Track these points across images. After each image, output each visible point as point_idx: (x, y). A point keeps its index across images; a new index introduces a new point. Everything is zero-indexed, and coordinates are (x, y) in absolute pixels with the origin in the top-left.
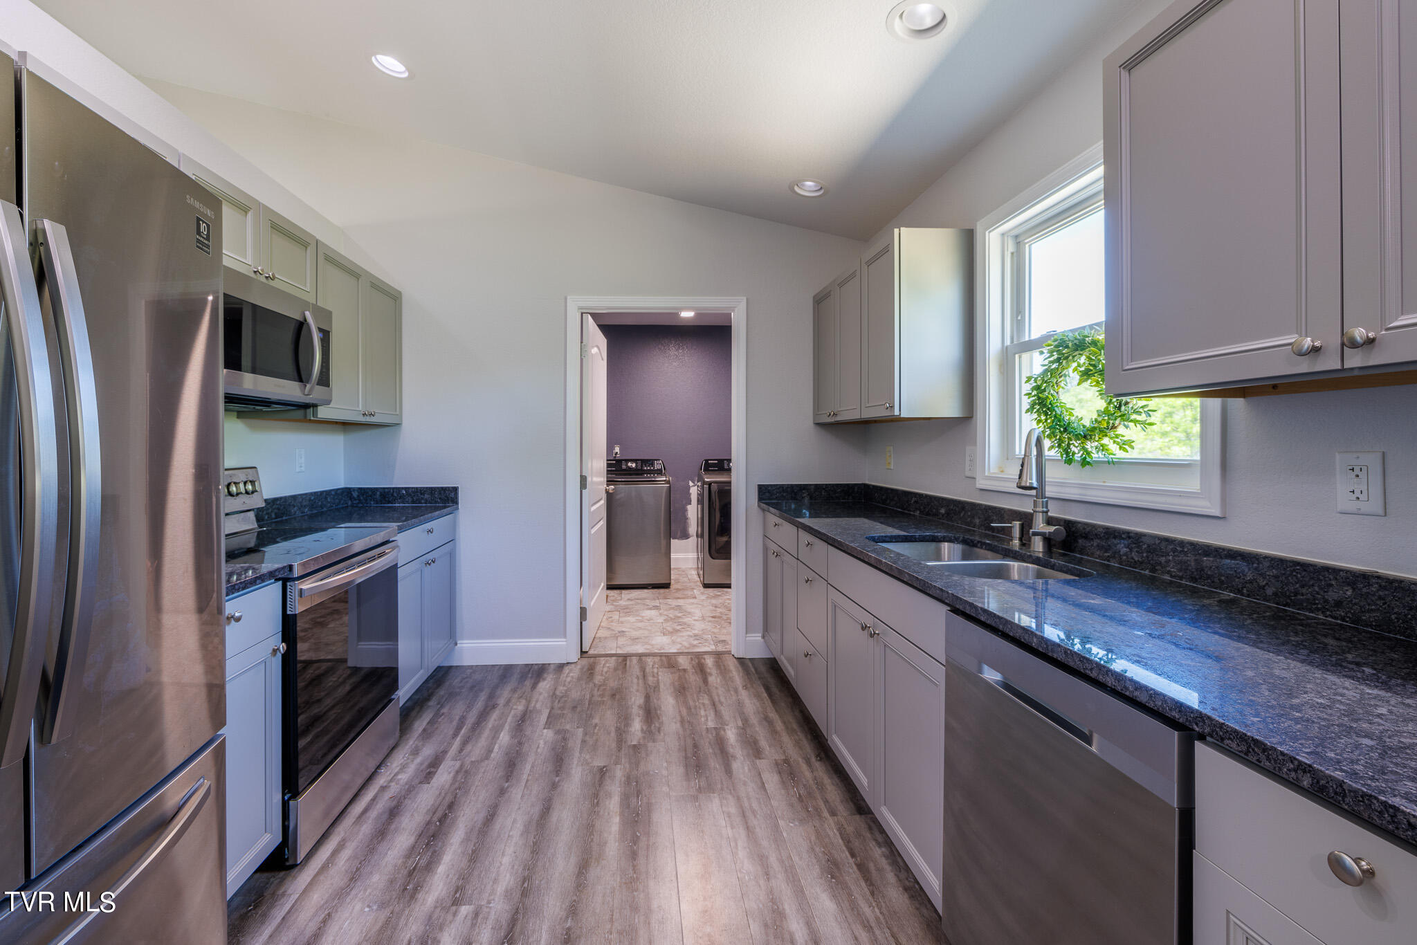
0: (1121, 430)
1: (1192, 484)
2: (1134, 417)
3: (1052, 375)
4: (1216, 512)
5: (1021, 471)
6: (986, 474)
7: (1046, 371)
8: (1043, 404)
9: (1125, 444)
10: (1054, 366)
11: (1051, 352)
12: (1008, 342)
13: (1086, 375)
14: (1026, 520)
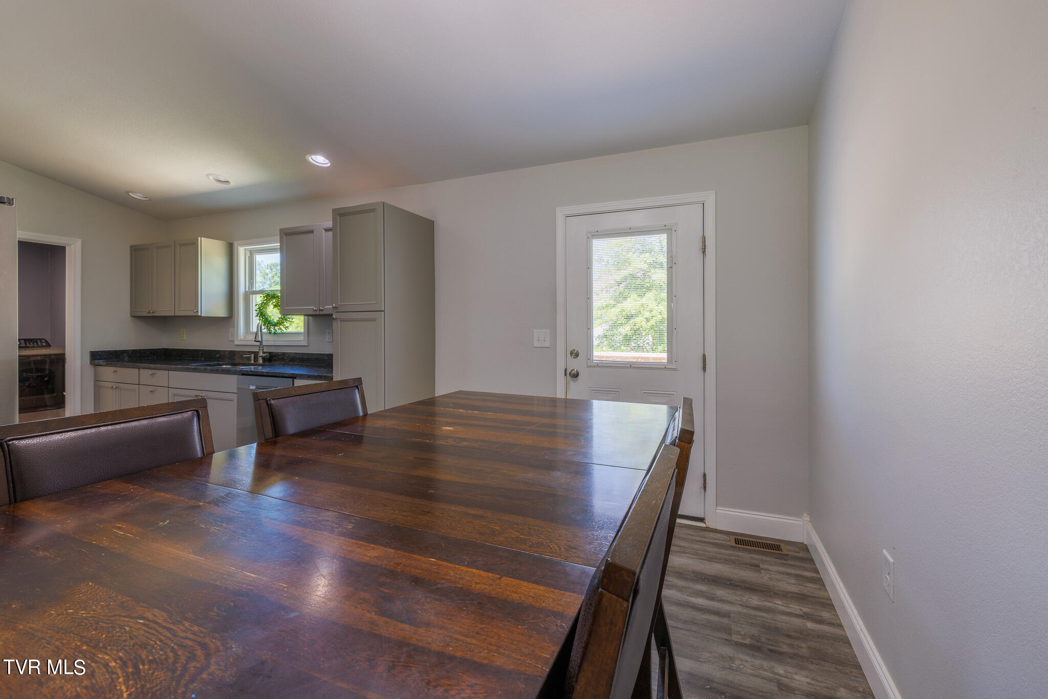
0: (285, 323)
1: (302, 338)
2: (288, 320)
3: (263, 306)
4: (306, 345)
5: (256, 336)
6: (239, 339)
7: (262, 303)
8: (262, 314)
9: (286, 328)
10: (265, 301)
11: (264, 297)
12: (247, 290)
13: (275, 306)
14: (256, 354)
